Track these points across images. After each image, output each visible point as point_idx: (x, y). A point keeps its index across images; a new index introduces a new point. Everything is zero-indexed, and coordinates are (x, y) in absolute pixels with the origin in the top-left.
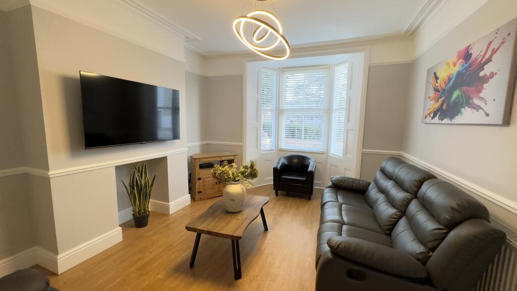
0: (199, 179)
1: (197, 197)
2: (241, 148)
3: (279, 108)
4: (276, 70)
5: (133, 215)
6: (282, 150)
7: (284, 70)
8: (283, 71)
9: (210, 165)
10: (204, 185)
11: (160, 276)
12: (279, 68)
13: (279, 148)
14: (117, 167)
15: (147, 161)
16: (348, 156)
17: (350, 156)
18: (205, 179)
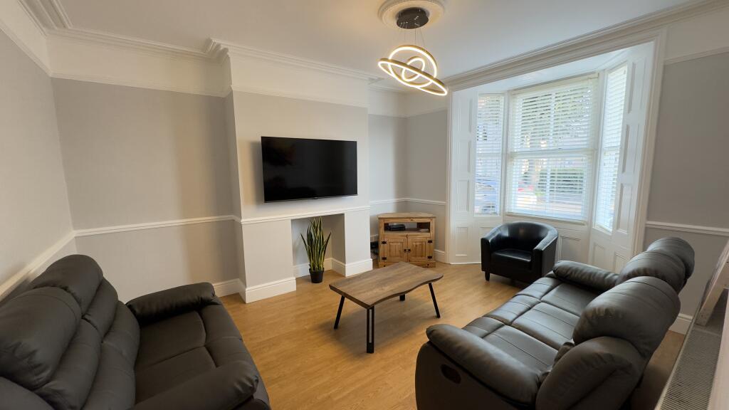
0: (384, 243)
1: (381, 262)
2: (444, 208)
3: (507, 150)
4: (503, 94)
5: (310, 269)
6: (510, 215)
7: (516, 92)
8: (514, 94)
9: (401, 228)
10: (390, 251)
11: (307, 327)
12: (508, 91)
13: (507, 211)
14: (292, 220)
15: (322, 216)
16: (620, 231)
17: (625, 232)
18: (391, 244)
